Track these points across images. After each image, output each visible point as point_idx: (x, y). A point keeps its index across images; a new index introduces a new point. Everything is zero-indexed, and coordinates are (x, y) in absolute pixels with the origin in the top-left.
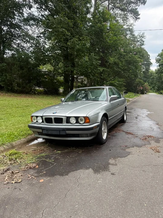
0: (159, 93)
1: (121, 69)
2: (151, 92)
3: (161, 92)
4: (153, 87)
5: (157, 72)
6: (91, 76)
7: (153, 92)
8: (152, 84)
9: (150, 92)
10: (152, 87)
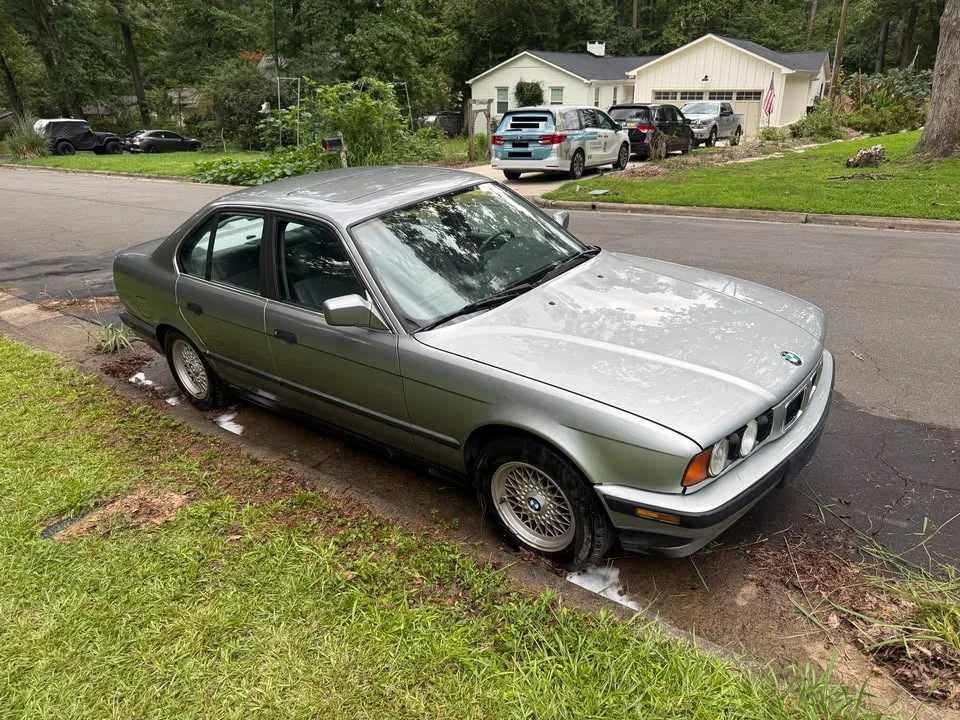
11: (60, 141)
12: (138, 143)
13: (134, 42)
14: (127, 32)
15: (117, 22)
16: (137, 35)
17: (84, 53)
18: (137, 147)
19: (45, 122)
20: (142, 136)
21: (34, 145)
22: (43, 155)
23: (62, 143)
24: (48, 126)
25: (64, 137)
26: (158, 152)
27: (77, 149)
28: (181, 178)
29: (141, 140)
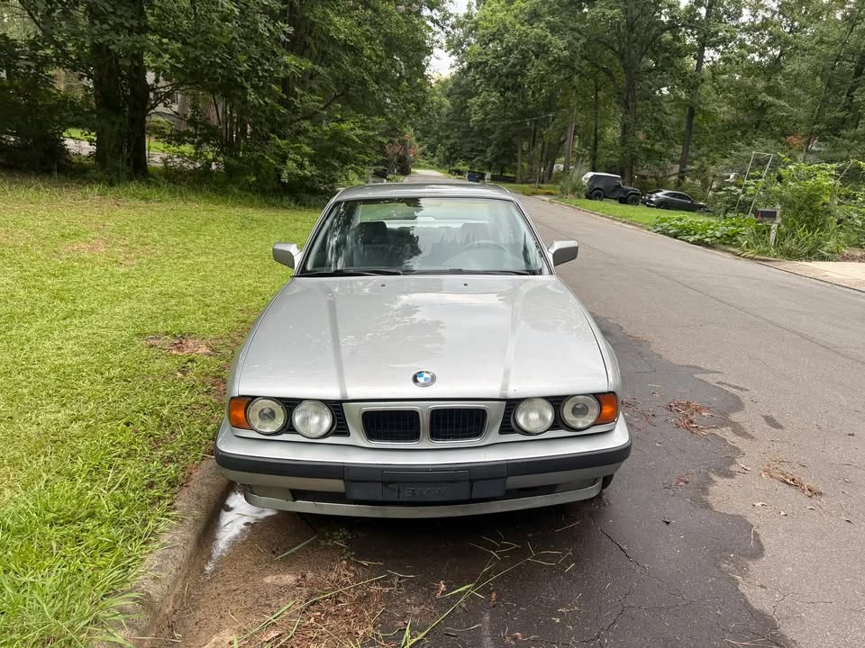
0: (450, 172)
1: (369, 71)
2: (425, 168)
3: (456, 167)
4: (432, 148)
5: (451, 90)
6: (250, 90)
7: (431, 165)
8: (426, 133)
9: (419, 167)
10: (425, 147)
11: (597, 189)
12: (653, 199)
13: (694, 121)
14: (692, 114)
15: (687, 105)
16: (700, 116)
17: (648, 126)
18: (652, 202)
19: (590, 174)
20: (659, 194)
21: (576, 190)
22: (579, 197)
23: (595, 192)
24: (592, 177)
25: (600, 187)
26: (668, 209)
27: (605, 197)
28: (641, 226)
29: (657, 197)
